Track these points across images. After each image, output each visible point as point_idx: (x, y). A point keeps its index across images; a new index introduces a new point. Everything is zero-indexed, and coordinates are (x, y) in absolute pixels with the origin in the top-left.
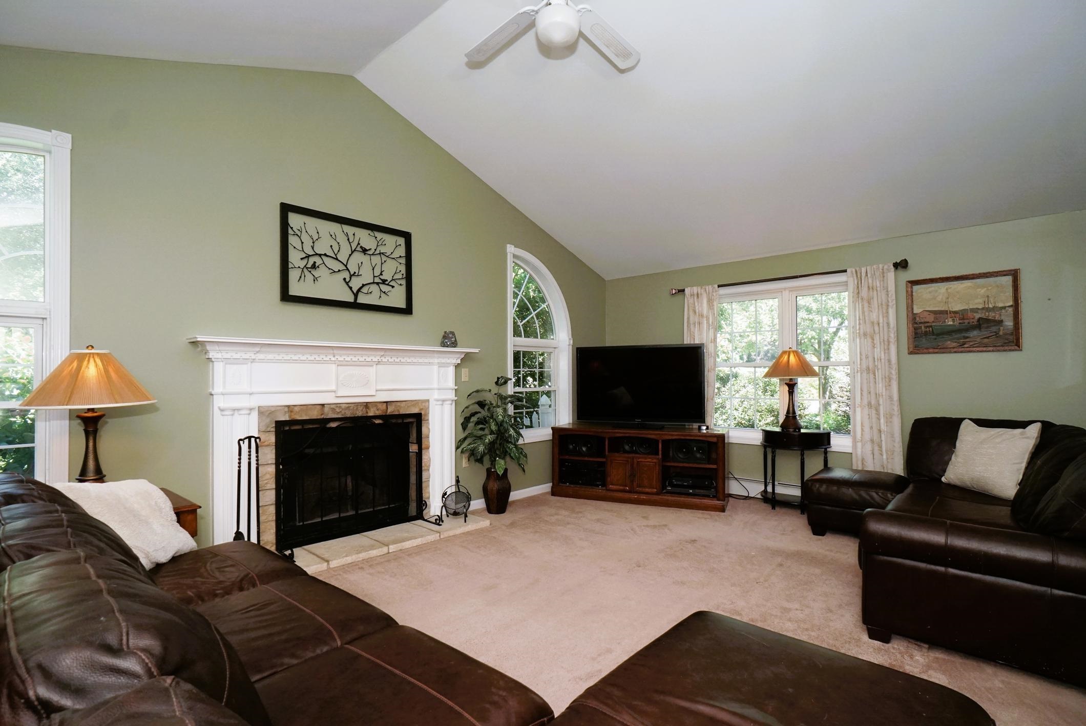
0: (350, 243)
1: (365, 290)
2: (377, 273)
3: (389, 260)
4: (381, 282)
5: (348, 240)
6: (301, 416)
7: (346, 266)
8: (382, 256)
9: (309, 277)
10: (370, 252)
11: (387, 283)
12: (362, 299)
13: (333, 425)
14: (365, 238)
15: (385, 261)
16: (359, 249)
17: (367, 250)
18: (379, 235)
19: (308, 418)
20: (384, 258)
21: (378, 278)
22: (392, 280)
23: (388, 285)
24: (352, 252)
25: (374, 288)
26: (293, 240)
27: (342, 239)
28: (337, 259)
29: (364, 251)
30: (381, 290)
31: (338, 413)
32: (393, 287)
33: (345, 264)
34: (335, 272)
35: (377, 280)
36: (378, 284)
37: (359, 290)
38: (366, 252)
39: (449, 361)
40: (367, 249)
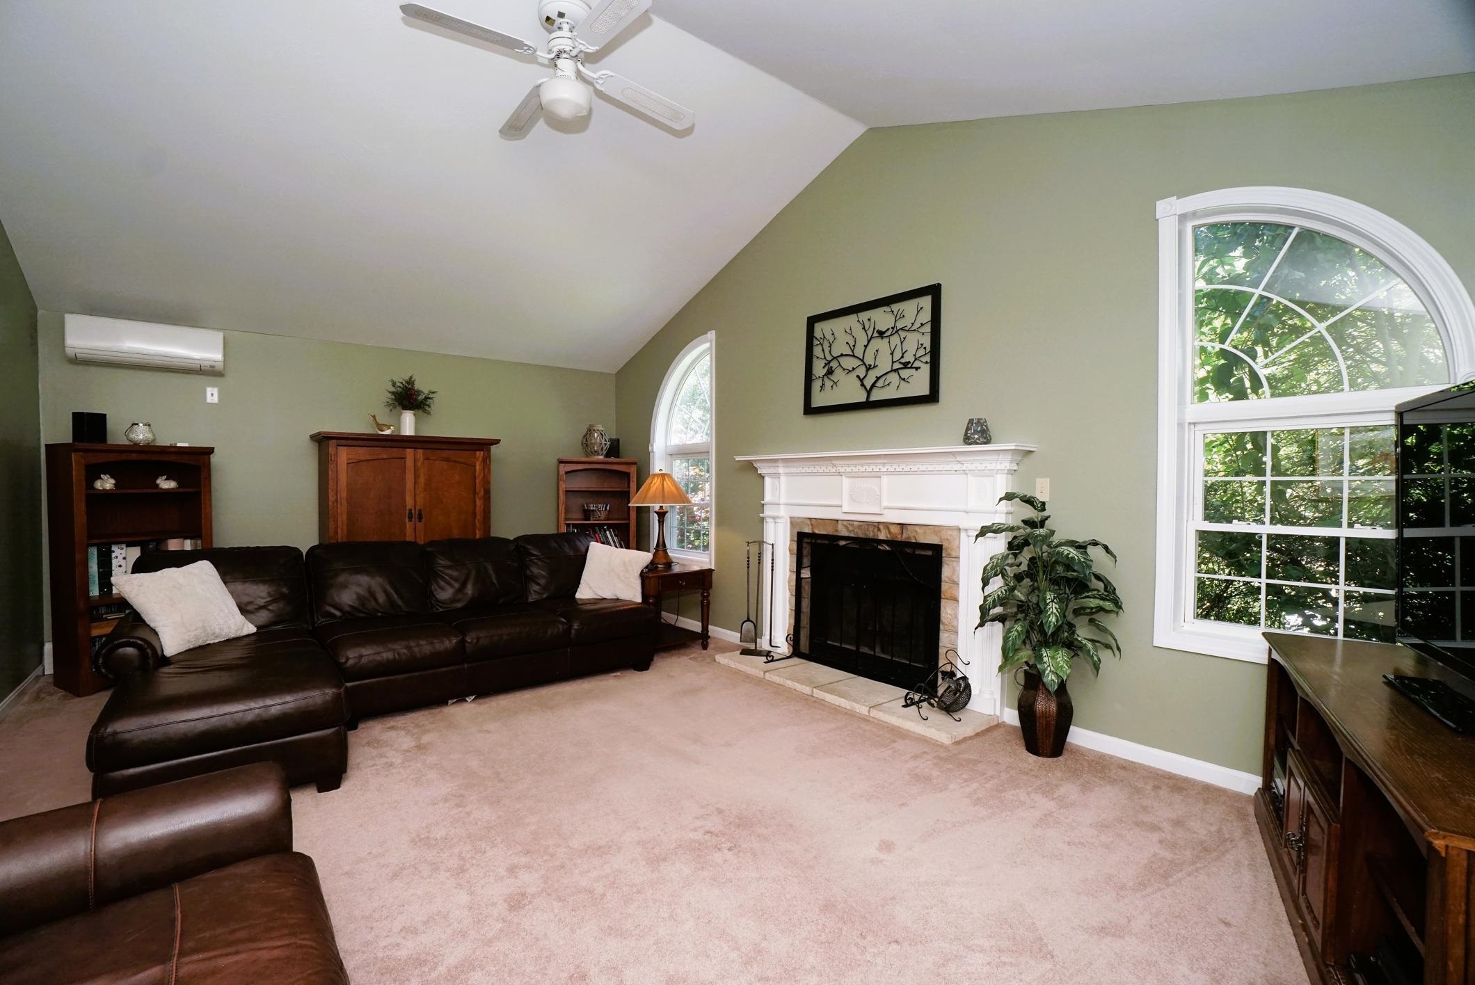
0: (866, 331)
1: (880, 383)
2: (897, 355)
3: (909, 335)
4: (902, 366)
5: (864, 328)
6: (820, 530)
7: (862, 360)
8: (900, 332)
9: (828, 383)
10: (888, 333)
11: (909, 366)
12: (877, 395)
13: (842, 543)
14: (882, 318)
15: (904, 338)
16: (876, 334)
17: (884, 332)
18: (895, 307)
19: (825, 533)
20: (903, 334)
21: (897, 363)
22: (916, 359)
23: (911, 368)
24: (869, 341)
25: (893, 378)
26: (817, 351)
27: (857, 330)
28: (854, 356)
29: (881, 334)
30: (900, 377)
31: (850, 532)
32: (917, 369)
33: (861, 358)
34: (850, 371)
35: (897, 366)
36: (896, 370)
37: (873, 386)
38: (885, 335)
39: (999, 467)
40: (884, 330)
